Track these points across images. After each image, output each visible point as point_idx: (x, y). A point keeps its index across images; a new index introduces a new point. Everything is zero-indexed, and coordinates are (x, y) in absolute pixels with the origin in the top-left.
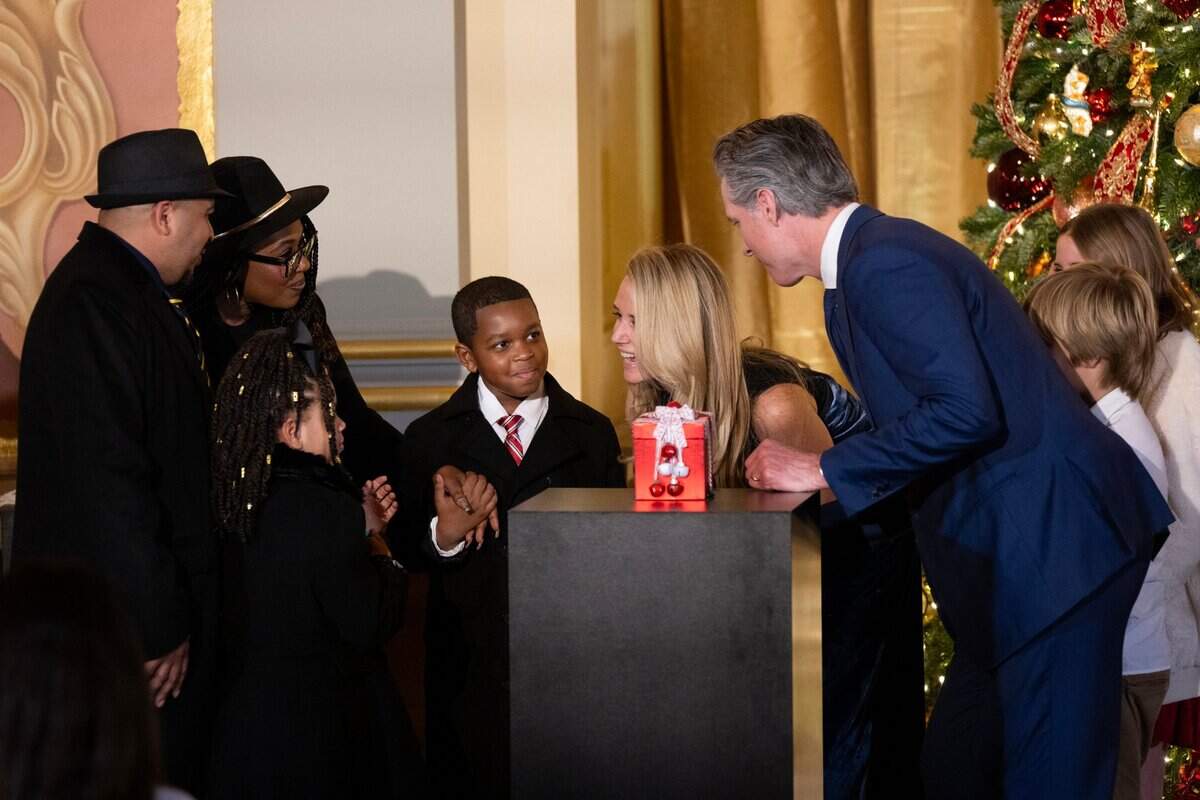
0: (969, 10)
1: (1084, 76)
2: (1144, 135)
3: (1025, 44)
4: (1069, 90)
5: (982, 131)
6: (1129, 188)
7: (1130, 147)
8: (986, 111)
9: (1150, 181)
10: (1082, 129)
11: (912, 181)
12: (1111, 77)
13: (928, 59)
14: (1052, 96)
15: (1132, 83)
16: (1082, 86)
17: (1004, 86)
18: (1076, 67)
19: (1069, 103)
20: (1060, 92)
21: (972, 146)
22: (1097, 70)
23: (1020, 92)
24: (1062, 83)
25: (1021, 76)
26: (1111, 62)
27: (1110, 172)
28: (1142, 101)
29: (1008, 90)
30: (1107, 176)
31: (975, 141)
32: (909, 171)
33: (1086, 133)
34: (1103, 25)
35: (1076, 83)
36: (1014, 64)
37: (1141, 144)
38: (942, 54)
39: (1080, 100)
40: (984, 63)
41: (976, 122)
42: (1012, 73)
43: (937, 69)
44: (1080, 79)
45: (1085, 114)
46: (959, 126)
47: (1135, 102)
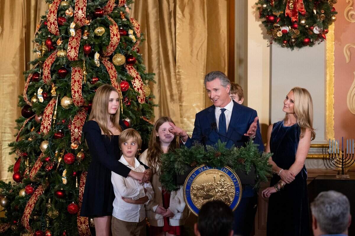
0: (18, 75)
1: (42, 90)
2: (54, 102)
3: (29, 83)
4: (39, 92)
5: (20, 101)
6: (51, 113)
7: (52, 105)
8: (21, 97)
9: (56, 112)
10: (41, 101)
11: (6, 111)
12: (48, 90)
13: (9, 86)
14: (35, 94)
15: (52, 91)
16: (41, 92)
17: (25, 92)
18: (40, 88)
19: (39, 95)
20: (37, 93)
21: (18, 104)
22: (45, 88)
23: (28, 93)
24: (37, 91)
25: (28, 89)
26: (48, 86)
27: (47, 110)
28: (54, 95)
29: (26, 92)
30: (47, 111)
31: (19, 103)
32: (5, 109)
33: (42, 102)
34: (46, 79)
35: (40, 91)
36: (27, 87)
37: (54, 104)
38: (13, 84)
39: (41, 95)
40: (21, 86)
41: (19, 99)
42: (27, 89)
43: (11, 88)
44: (41, 90)
45: (42, 98)
46: (16, 100)
47: (52, 95)
